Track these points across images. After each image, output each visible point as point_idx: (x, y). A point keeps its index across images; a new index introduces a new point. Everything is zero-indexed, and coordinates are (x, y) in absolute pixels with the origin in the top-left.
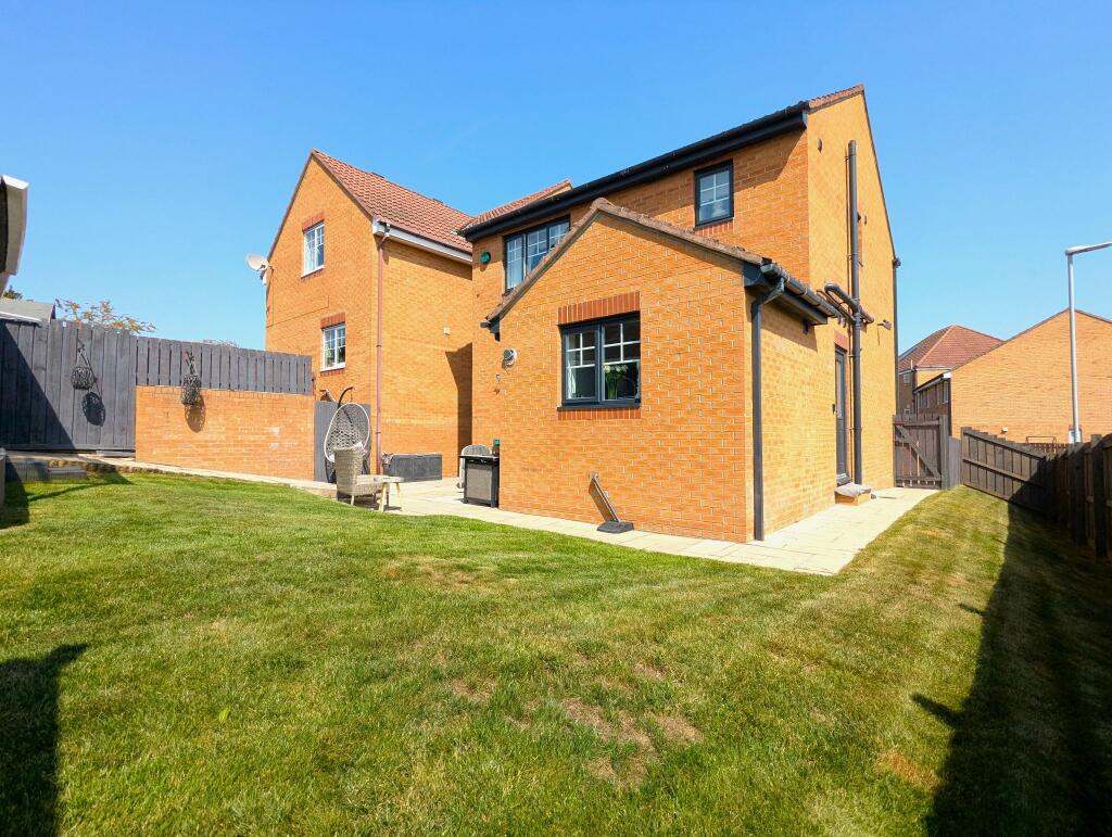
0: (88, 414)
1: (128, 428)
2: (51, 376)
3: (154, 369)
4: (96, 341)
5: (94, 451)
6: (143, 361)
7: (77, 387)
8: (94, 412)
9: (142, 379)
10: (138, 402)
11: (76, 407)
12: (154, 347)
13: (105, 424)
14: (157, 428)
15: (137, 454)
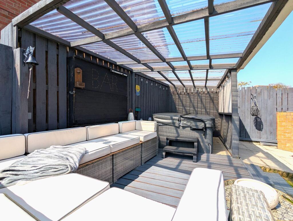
0: (256, 126)
1: (274, 132)
2: (242, 110)
3: (285, 103)
4: (258, 94)
5: (259, 142)
6: (279, 100)
7: (253, 115)
8: (259, 125)
9: (279, 109)
10: (278, 120)
11: (251, 123)
12: (285, 93)
13: (263, 130)
14: (288, 133)
15: (278, 145)
